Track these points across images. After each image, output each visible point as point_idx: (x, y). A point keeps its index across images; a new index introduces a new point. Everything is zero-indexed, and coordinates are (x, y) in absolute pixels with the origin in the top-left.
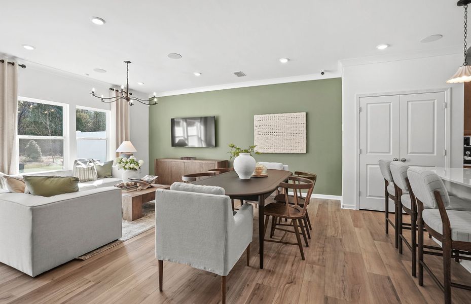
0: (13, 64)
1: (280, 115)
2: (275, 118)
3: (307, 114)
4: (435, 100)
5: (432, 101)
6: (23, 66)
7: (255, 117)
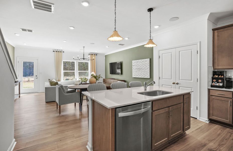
0: (61, 52)
1: (140, 60)
2: (139, 62)
3: (150, 60)
4: (192, 49)
5: (191, 50)
6: (64, 52)
7: (133, 61)
